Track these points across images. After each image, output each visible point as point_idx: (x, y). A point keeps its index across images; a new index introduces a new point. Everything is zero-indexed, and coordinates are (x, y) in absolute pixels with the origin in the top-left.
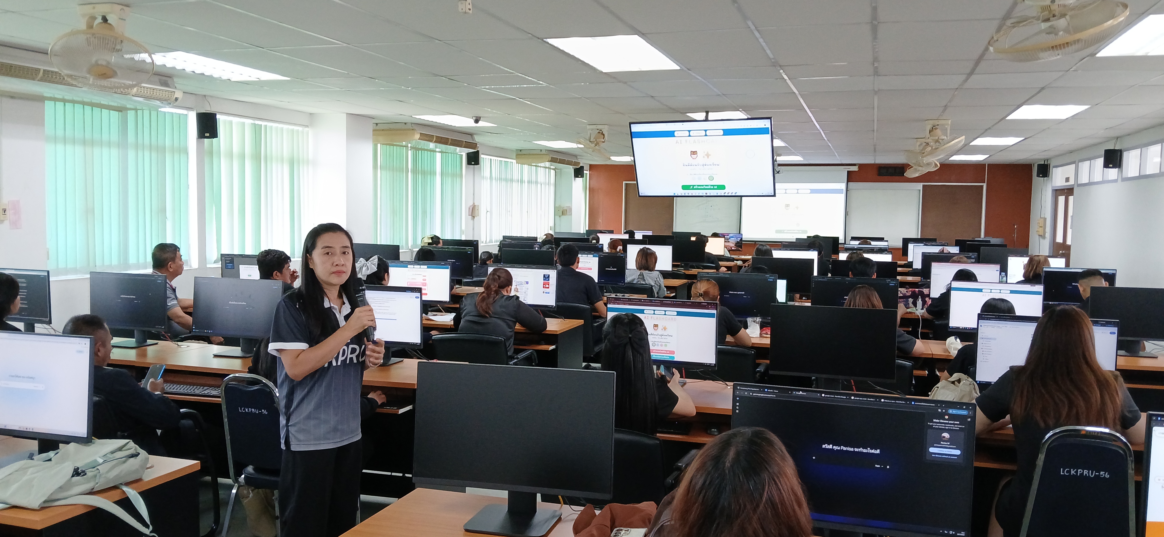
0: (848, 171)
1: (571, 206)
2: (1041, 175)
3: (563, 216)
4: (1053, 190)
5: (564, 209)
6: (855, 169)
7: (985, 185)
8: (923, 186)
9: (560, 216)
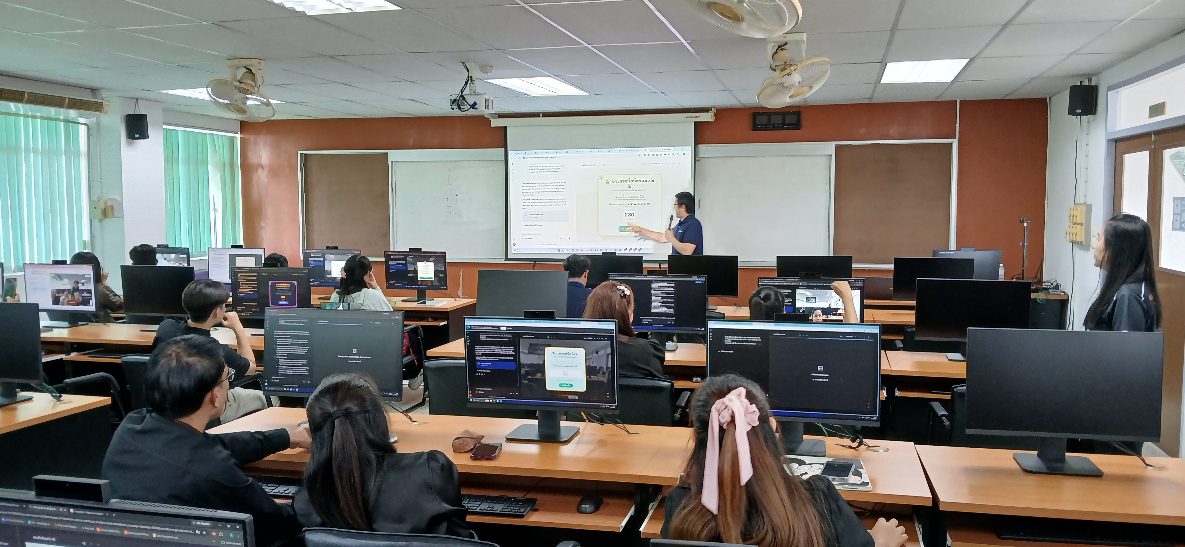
0: (695, 122)
1: (118, 199)
2: (1079, 111)
3: (107, 219)
4: (1109, 141)
5: (107, 204)
6: (707, 117)
7: (955, 142)
8: (837, 147)
9: (100, 220)
